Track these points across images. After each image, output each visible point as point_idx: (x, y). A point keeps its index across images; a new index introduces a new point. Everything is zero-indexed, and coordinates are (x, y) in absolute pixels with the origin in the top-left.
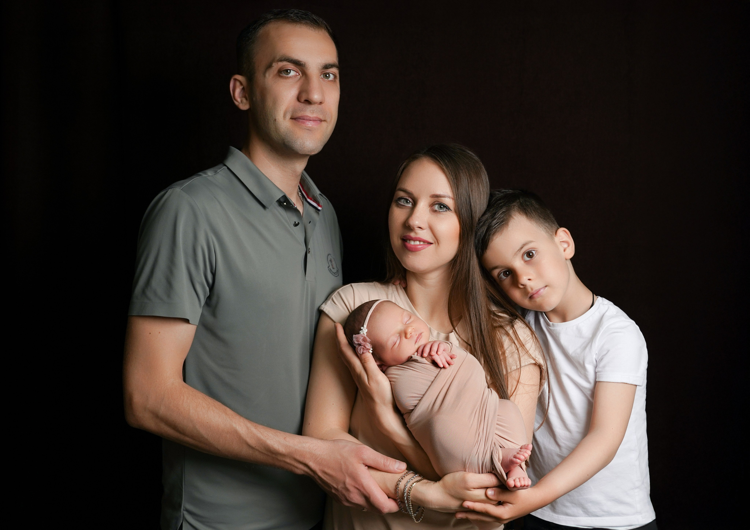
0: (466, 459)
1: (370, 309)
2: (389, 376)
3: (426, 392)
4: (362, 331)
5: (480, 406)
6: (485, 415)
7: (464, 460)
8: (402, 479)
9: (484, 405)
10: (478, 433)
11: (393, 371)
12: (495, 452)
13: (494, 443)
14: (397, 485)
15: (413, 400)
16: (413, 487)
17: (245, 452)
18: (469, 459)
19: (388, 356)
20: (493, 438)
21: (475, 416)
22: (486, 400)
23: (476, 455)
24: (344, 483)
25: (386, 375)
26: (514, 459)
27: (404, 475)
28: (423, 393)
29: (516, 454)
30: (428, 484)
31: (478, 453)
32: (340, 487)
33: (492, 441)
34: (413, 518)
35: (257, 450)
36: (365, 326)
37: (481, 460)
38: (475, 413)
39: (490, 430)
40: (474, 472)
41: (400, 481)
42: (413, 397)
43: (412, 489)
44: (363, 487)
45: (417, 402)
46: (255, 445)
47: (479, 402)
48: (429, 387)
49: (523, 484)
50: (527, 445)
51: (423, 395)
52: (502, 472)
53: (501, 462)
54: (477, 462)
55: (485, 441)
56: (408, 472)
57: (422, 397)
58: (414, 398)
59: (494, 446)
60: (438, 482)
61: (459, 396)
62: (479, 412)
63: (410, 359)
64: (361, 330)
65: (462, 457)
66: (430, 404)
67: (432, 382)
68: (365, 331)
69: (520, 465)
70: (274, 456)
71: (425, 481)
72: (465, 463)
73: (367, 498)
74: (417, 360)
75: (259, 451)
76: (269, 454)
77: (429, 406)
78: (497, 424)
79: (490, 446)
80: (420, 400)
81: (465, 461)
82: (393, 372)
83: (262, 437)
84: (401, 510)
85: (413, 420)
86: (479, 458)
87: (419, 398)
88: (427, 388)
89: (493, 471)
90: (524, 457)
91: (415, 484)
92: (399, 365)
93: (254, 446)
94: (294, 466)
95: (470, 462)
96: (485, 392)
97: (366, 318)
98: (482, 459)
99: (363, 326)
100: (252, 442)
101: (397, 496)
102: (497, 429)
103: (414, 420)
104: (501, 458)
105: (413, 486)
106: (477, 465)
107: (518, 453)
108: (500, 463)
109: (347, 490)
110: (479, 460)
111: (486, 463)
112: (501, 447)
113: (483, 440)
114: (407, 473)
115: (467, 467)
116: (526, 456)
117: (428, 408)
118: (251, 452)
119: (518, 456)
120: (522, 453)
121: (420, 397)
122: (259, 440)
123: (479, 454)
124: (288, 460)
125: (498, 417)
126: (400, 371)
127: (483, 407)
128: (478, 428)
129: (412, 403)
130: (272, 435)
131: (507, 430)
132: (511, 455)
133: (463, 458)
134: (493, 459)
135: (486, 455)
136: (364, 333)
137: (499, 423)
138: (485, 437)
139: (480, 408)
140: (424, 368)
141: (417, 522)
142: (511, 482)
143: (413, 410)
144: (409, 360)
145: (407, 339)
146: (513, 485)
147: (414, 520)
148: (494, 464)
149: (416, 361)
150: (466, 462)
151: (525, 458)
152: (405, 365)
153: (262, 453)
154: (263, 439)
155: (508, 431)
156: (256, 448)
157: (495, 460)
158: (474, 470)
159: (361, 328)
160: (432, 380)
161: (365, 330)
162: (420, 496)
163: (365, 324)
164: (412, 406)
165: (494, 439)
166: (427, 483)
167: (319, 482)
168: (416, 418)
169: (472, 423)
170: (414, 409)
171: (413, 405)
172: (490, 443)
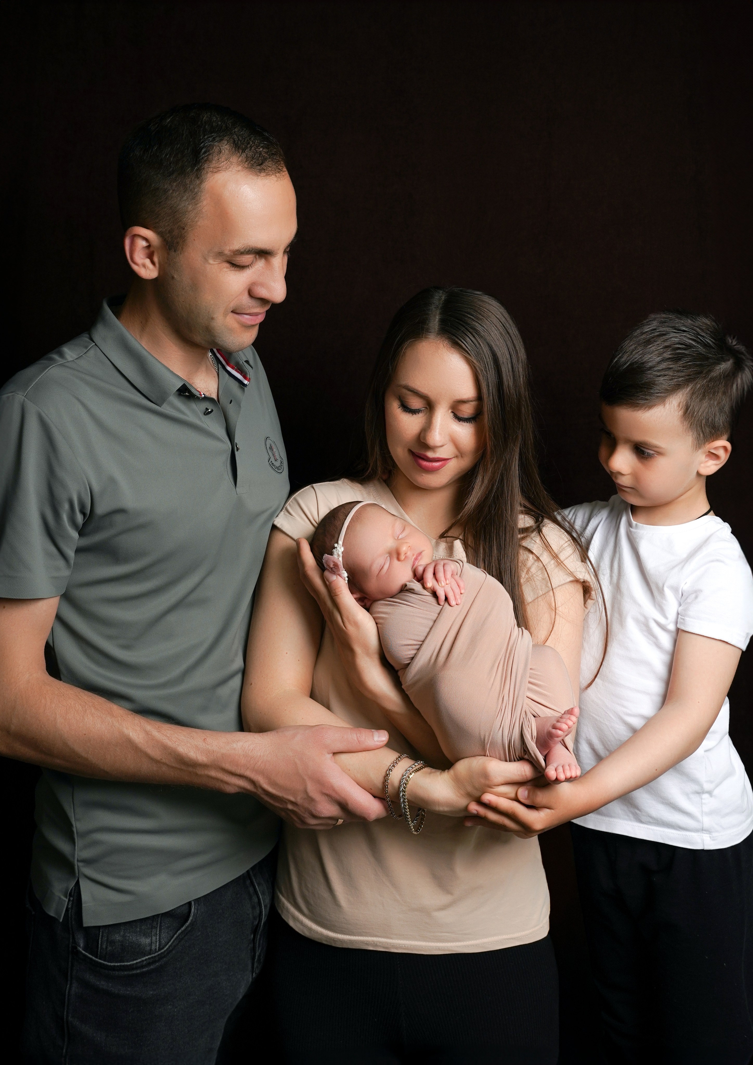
0: (485, 736)
1: (347, 516)
2: (374, 615)
3: (426, 637)
4: (337, 551)
5: (505, 656)
6: (511, 670)
7: (482, 737)
8: (394, 766)
9: (510, 654)
10: (502, 697)
11: (381, 607)
12: (526, 725)
13: (525, 712)
14: (387, 775)
15: (409, 650)
16: (411, 779)
17: (146, 768)
18: (489, 737)
19: (372, 586)
20: (523, 704)
21: (497, 671)
22: (514, 644)
23: (499, 730)
24: (306, 792)
25: (371, 614)
26: (554, 731)
27: (396, 760)
28: (422, 639)
29: (555, 722)
30: (432, 775)
31: (502, 727)
32: (299, 799)
33: (522, 708)
34: (410, 827)
35: (165, 764)
36: (341, 542)
37: (506, 737)
38: (498, 666)
39: (519, 693)
40: (498, 757)
41: (390, 770)
42: (408, 645)
43: (409, 782)
44: (334, 790)
45: (414, 652)
46: (161, 758)
47: (504, 650)
48: (431, 629)
49: (568, 775)
50: (571, 709)
51: (421, 642)
52: (537, 756)
53: (535, 740)
54: (501, 741)
55: (512, 708)
56: (401, 756)
57: (421, 645)
58: (410, 647)
59: (524, 716)
60: (447, 771)
61: (473, 642)
62: (504, 665)
63: (404, 589)
64: (334, 548)
65: (480, 734)
66: (432, 654)
67: (435, 621)
68: (340, 550)
69: (563, 740)
70: (191, 769)
71: (427, 770)
72: (484, 742)
73: (343, 806)
74: (413, 590)
75: (168, 765)
76: (183, 767)
77: (431, 657)
78: (530, 682)
79: (519, 716)
80: (418, 649)
81: (484, 740)
82: (380, 610)
83: (170, 743)
84: (392, 813)
85: (410, 678)
86: (504, 734)
87: (417, 647)
88: (428, 630)
89: (525, 754)
90: (567, 726)
91: (413, 774)
92: (388, 599)
93: (159, 758)
94: (222, 781)
95: (491, 741)
96: (512, 634)
97: (341, 530)
98: (508, 737)
99: (337, 543)
100: (155, 753)
101: (386, 793)
102: (529, 689)
103: (410, 680)
104: (535, 734)
105: (410, 777)
106: (501, 745)
107: (558, 721)
108: (535, 742)
109: (311, 800)
110: (504, 738)
111: (514, 742)
112: (534, 717)
113: (509, 708)
114: (399, 757)
115: (487, 749)
116: (570, 724)
117: (430, 660)
118: (155, 769)
119: (559, 725)
120: (564, 720)
121: (418, 645)
122: (165, 748)
123: (504, 729)
124: (213, 773)
125: (531, 671)
126: (389, 607)
127: (509, 657)
128: (502, 688)
129: (408, 655)
130: (184, 738)
131: (543, 691)
132: (549, 725)
133: (480, 736)
134: (523, 738)
135: (514, 729)
136: (339, 553)
137: (532, 680)
138: (512, 704)
139: (505, 659)
140: (423, 601)
141: (415, 833)
142: (551, 773)
143: (409, 664)
144: (403, 591)
145: (400, 562)
146: (554, 778)
147: (411, 829)
148: (526, 744)
149: (411, 591)
150: (486, 742)
151: (569, 728)
152: (396, 598)
153: (173, 767)
154: (172, 746)
155: (545, 692)
156: (162, 761)
157: (528, 739)
158: (498, 755)
159: (334, 545)
160: (435, 618)
161: (340, 548)
162: (421, 793)
163: (339, 539)
164: (409, 659)
165: (525, 705)
166: (430, 773)
167: (266, 798)
168: (415, 676)
169: (492, 681)
170: (410, 662)
171: (409, 656)
172: (520, 712)
